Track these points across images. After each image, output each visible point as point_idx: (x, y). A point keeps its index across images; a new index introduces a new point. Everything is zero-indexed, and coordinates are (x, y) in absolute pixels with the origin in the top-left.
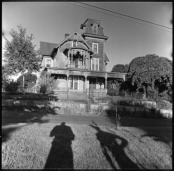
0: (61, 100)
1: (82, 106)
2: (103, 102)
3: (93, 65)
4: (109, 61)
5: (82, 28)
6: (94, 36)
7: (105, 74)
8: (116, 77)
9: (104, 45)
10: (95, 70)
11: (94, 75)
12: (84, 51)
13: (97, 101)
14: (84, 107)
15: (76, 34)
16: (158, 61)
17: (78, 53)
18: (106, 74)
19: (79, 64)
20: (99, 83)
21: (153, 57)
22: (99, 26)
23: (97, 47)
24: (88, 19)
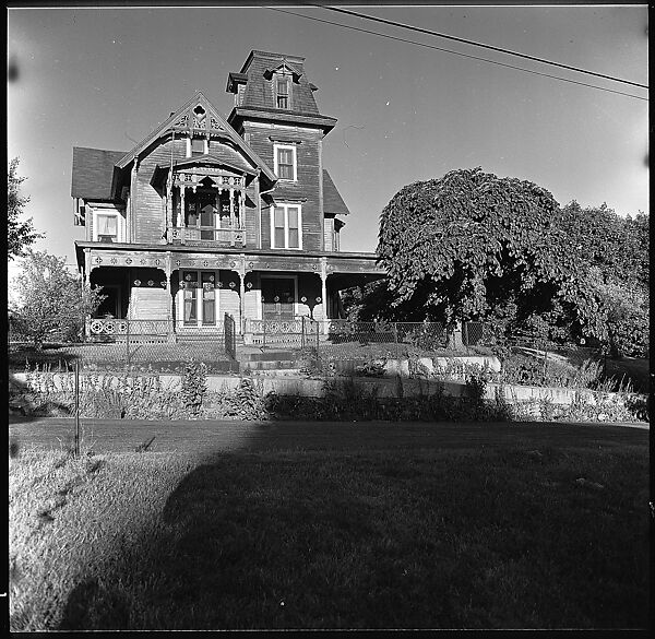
0: (99, 364)
1: (171, 382)
3: (280, 230)
4: (347, 212)
5: (234, 90)
6: (276, 117)
7: (318, 262)
8: (362, 271)
9: (320, 151)
10: (287, 247)
11: (277, 267)
12: (232, 174)
13: (253, 364)
14: (179, 388)
15: (199, 110)
16: (490, 192)
17: (207, 181)
18: (323, 261)
19: (218, 227)
20: (304, 299)
21: (473, 179)
22: (296, 78)
23: (290, 160)
24: (252, 54)
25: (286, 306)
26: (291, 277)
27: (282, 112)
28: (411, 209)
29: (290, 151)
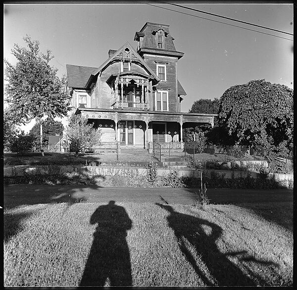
0: (106, 163)
1: (143, 172)
2: (177, 164)
3: (159, 102)
4: (185, 94)
5: (138, 39)
6: (158, 52)
7: (179, 117)
8: (198, 121)
9: (176, 67)
10: (162, 110)
11: (162, 119)
12: (143, 78)
13: (166, 163)
14: (145, 174)
15: (127, 50)
16: (270, 91)
17: (133, 81)
18: (181, 117)
19: (135, 102)
20: (169, 133)
21: (261, 85)
22: (166, 34)
23: (164, 71)
24: (147, 24)
25: (162, 135)
26: (164, 123)
27: (160, 50)
28: (235, 98)
29: (163, 67)
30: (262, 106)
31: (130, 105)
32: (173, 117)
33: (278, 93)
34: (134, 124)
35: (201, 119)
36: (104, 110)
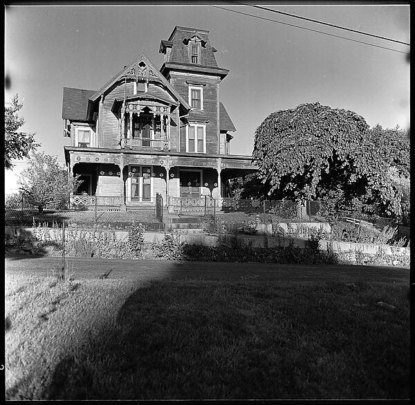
0: (78, 223)
2: (190, 227)
3: (192, 140)
4: (234, 130)
5: (164, 51)
6: (191, 68)
7: (216, 161)
9: (218, 91)
10: (196, 151)
12: (162, 105)
13: (174, 225)
15: (142, 64)
17: (147, 109)
18: (219, 160)
19: (153, 139)
20: (206, 184)
21: (315, 110)
22: (203, 44)
23: (199, 96)
24: (176, 28)
25: (195, 188)
26: (199, 171)
27: (194, 65)
29: (199, 91)
30: (310, 140)
31: (146, 143)
32: (206, 161)
33: (339, 121)
34: (152, 171)
35: (248, 165)
36: (104, 150)
